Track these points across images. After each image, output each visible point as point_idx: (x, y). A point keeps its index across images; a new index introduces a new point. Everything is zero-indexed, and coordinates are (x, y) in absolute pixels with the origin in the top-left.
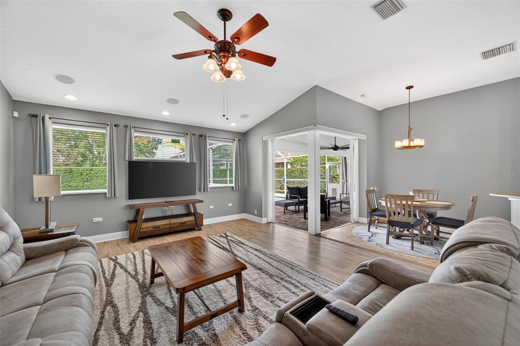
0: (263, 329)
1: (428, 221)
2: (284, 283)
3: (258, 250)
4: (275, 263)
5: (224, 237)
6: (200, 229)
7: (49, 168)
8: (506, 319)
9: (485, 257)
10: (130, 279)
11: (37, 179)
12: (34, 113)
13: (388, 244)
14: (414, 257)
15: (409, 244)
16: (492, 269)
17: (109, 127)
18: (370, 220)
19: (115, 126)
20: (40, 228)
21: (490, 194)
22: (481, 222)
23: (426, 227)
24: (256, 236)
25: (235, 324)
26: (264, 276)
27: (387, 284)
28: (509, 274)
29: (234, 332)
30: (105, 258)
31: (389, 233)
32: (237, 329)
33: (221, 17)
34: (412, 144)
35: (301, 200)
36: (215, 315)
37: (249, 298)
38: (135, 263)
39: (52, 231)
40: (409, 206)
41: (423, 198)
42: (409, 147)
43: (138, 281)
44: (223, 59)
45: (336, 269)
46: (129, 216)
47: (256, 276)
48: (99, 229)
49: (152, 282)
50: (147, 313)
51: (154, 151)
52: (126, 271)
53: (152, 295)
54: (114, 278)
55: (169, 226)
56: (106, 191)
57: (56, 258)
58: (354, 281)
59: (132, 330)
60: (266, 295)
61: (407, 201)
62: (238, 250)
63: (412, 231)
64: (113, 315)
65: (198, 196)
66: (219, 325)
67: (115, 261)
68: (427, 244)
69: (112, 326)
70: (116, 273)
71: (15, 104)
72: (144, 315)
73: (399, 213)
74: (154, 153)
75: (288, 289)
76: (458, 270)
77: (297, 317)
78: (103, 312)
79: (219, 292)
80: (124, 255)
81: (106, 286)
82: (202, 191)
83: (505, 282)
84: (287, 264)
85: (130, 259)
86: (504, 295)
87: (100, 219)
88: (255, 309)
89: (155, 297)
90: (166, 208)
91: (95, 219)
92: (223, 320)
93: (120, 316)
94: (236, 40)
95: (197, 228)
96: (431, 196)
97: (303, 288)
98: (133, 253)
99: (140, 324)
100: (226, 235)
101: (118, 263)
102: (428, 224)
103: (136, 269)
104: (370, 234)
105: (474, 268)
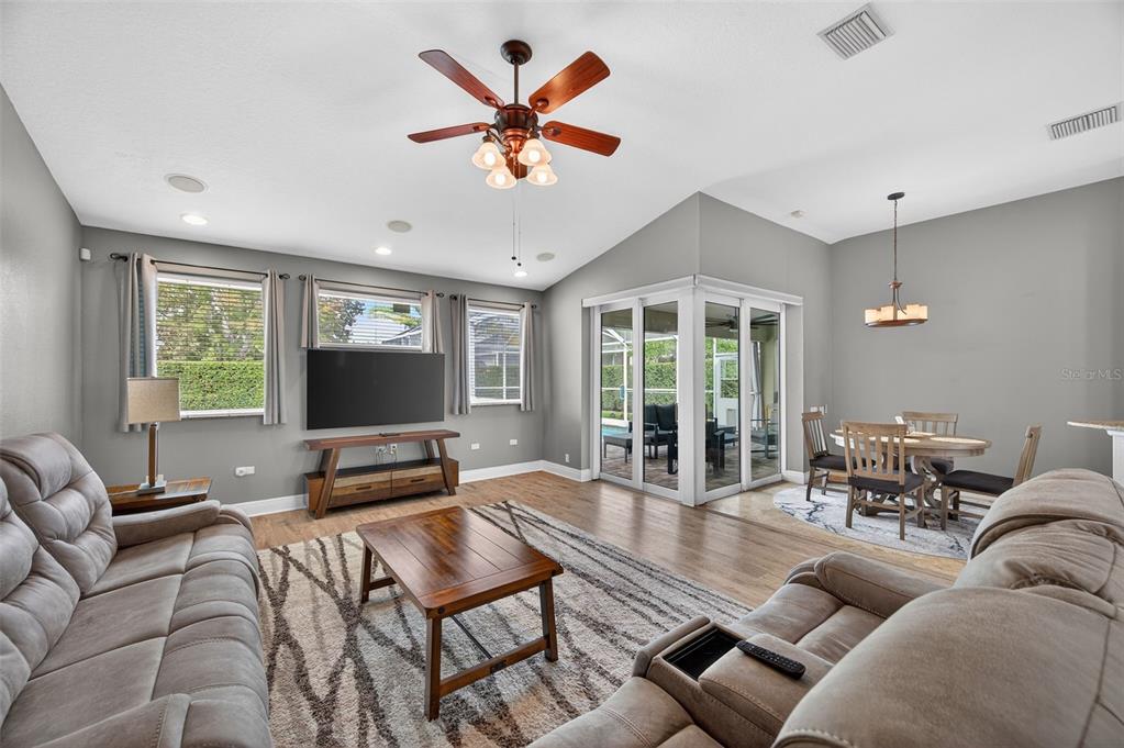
0: (598, 695)
1: (934, 479)
2: (635, 604)
3: (577, 537)
4: (613, 564)
5: (504, 509)
6: (452, 493)
7: (150, 365)
8: (1106, 647)
9: (1065, 544)
10: (320, 592)
11: (134, 387)
12: (123, 252)
13: (850, 527)
14: (905, 554)
15: (896, 526)
16: (1077, 564)
17: (269, 278)
18: (812, 477)
19: (281, 277)
20: (138, 486)
21: (1069, 423)
22: (1054, 478)
23: (930, 491)
24: (569, 507)
25: (540, 684)
26: (592, 588)
27: (857, 607)
28: (1110, 575)
29: (540, 700)
30: (264, 548)
31: (853, 505)
32: (545, 694)
33: (509, 58)
34: (901, 316)
35: (660, 432)
36: (501, 664)
37: (566, 634)
38: (326, 561)
39: (162, 491)
40: (896, 447)
41: (924, 431)
42: (895, 323)
43: (335, 595)
44: (512, 143)
45: (743, 576)
46: (308, 463)
47: (576, 590)
48: (247, 490)
49: (365, 599)
50: (361, 660)
51: (347, 327)
52: (309, 575)
53: (367, 625)
54: (286, 589)
55: (388, 486)
56: (261, 411)
57: (176, 547)
58: (785, 598)
59: (333, 692)
60: (601, 628)
61: (891, 436)
62: (535, 536)
63: (902, 501)
64: (293, 662)
65: (448, 424)
66: (508, 684)
67: (285, 554)
68: (933, 527)
69: (293, 683)
70: (290, 579)
71: (84, 233)
72: (356, 662)
73: (874, 463)
74: (348, 332)
75: (643, 616)
76: (1011, 565)
77: (680, 665)
78: (272, 656)
79: (503, 621)
80: (302, 544)
81: (273, 605)
82: (457, 413)
83: (1103, 587)
84: (638, 566)
85: (315, 552)
86: (1102, 609)
87: (250, 470)
88: (579, 655)
89: (374, 627)
90: (383, 448)
91: (238, 470)
92: (517, 677)
93: (307, 665)
94: (540, 104)
95: (445, 490)
96: (941, 426)
97: (675, 615)
98: (318, 540)
99: (347, 679)
100: (508, 505)
101: (290, 559)
102: (934, 486)
103: (329, 571)
104: (811, 506)
105: (1043, 562)
